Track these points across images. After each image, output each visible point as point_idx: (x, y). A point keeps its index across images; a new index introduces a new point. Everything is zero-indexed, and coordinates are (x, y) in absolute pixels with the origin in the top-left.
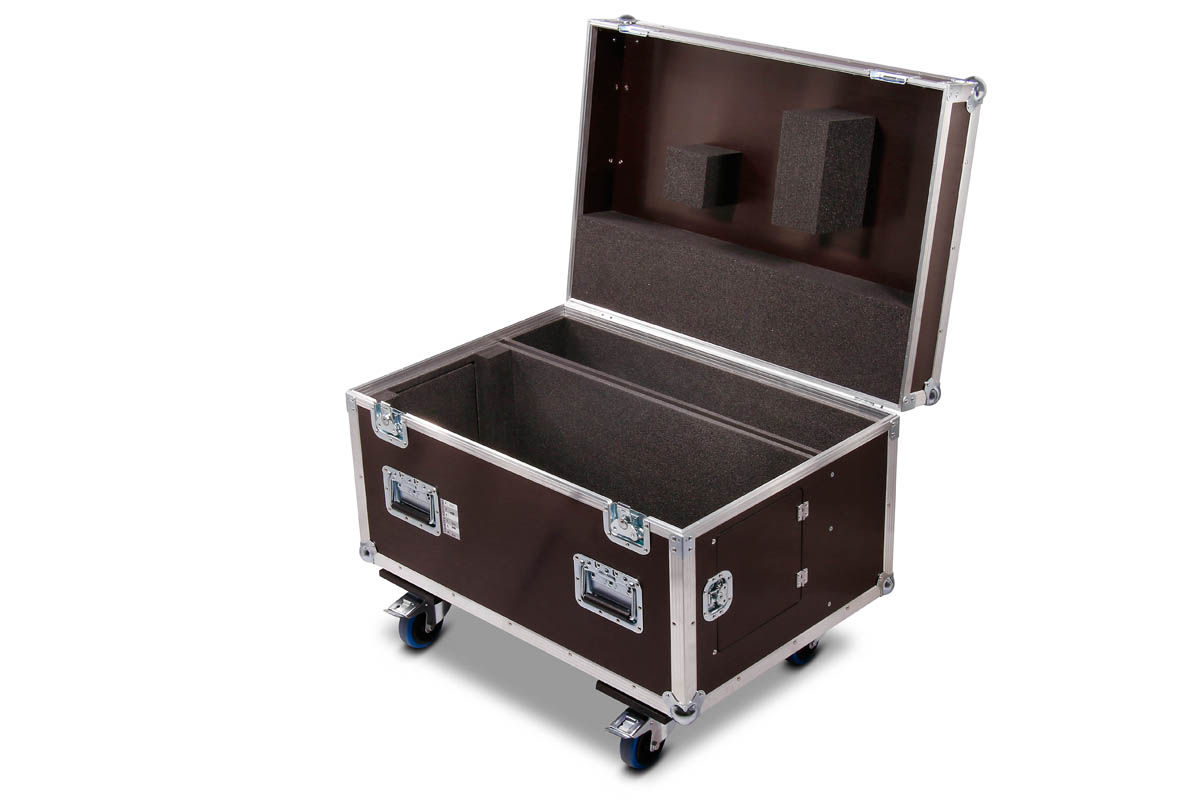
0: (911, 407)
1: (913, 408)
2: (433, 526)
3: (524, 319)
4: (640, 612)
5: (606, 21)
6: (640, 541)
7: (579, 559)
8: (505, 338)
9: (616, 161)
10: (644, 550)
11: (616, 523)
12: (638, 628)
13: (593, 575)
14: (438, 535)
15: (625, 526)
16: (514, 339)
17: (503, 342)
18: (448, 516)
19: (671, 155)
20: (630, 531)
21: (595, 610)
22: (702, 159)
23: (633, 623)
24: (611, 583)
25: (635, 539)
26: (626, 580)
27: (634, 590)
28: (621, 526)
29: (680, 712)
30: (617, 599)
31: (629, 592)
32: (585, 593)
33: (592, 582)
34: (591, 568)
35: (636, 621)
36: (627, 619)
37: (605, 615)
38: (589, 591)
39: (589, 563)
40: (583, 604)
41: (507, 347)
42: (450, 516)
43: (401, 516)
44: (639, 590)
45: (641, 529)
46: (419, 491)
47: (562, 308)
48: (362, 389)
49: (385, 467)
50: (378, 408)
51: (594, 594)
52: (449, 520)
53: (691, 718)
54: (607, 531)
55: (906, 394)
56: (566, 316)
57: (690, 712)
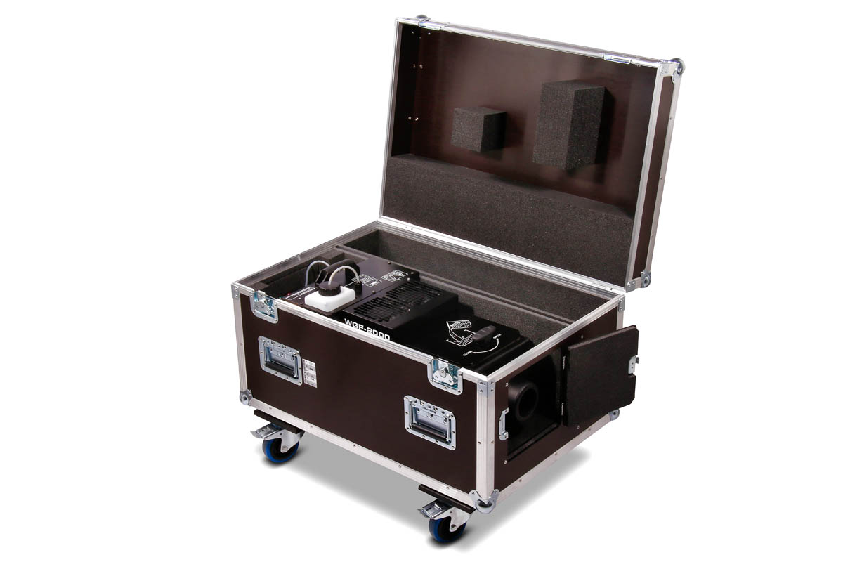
0: (633, 289)
1: (633, 290)
2: (297, 378)
3: (350, 231)
4: (454, 436)
5: (408, 19)
6: (455, 386)
7: (408, 400)
8: (339, 245)
9: (413, 119)
10: (458, 392)
11: (437, 373)
12: (452, 447)
13: (419, 410)
14: (300, 384)
15: (444, 375)
16: (345, 245)
17: (337, 247)
18: (308, 371)
19: (458, 114)
20: (448, 379)
21: (420, 435)
22: (480, 116)
23: (449, 443)
24: (432, 415)
25: (452, 384)
26: (443, 413)
27: (450, 420)
28: (440, 375)
29: (482, 505)
30: (436, 427)
31: (445, 421)
32: (412, 423)
33: (417, 415)
34: (417, 405)
35: (450, 442)
36: (444, 440)
37: (427, 438)
38: (414, 422)
39: (416, 402)
40: (410, 431)
41: (341, 250)
42: (310, 371)
43: (272, 372)
44: (453, 420)
45: (455, 377)
46: (287, 354)
47: (376, 223)
48: (244, 282)
49: (260, 337)
50: (256, 295)
51: (418, 423)
52: (309, 373)
53: (490, 509)
54: (430, 379)
55: (630, 280)
56: (379, 228)
57: (489, 505)
